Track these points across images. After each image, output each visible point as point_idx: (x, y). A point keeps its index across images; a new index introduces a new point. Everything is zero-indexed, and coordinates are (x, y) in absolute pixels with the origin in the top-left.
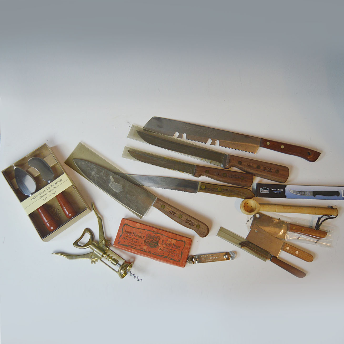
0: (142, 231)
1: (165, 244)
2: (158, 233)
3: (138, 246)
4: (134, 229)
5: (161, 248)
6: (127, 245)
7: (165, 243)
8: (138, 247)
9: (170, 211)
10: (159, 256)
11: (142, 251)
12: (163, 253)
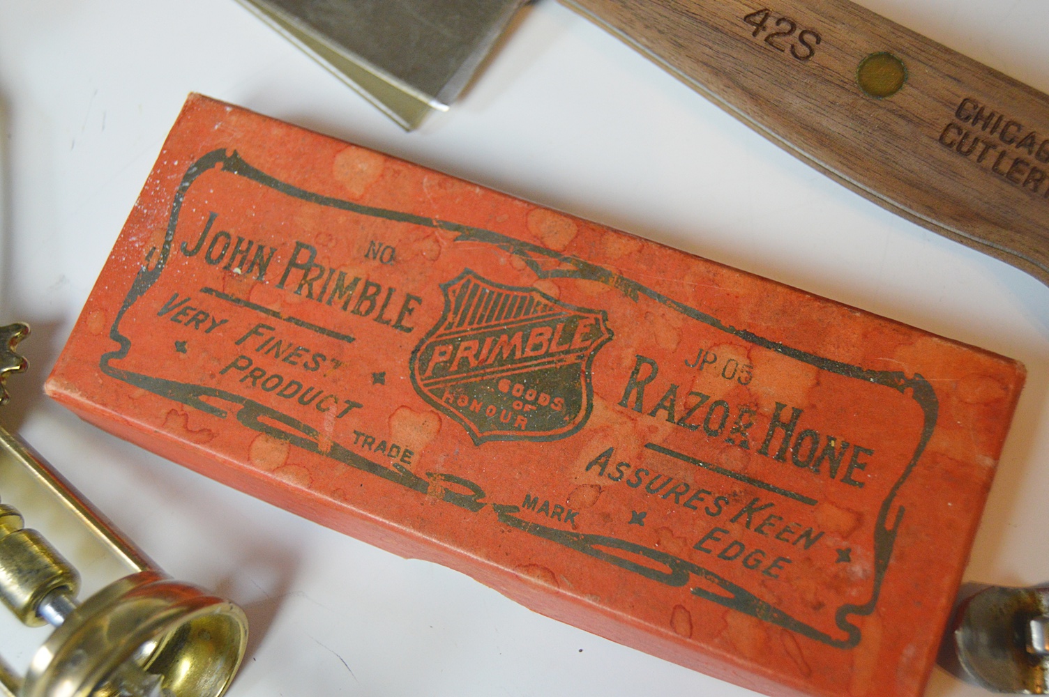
0: (398, 229)
1: (667, 402)
2: (590, 272)
3: (334, 410)
4: (310, 209)
5: (619, 456)
6: (197, 390)
7: (673, 390)
8: (330, 416)
9: (747, 18)
10: (586, 543)
11: (372, 467)
12: (637, 519)
